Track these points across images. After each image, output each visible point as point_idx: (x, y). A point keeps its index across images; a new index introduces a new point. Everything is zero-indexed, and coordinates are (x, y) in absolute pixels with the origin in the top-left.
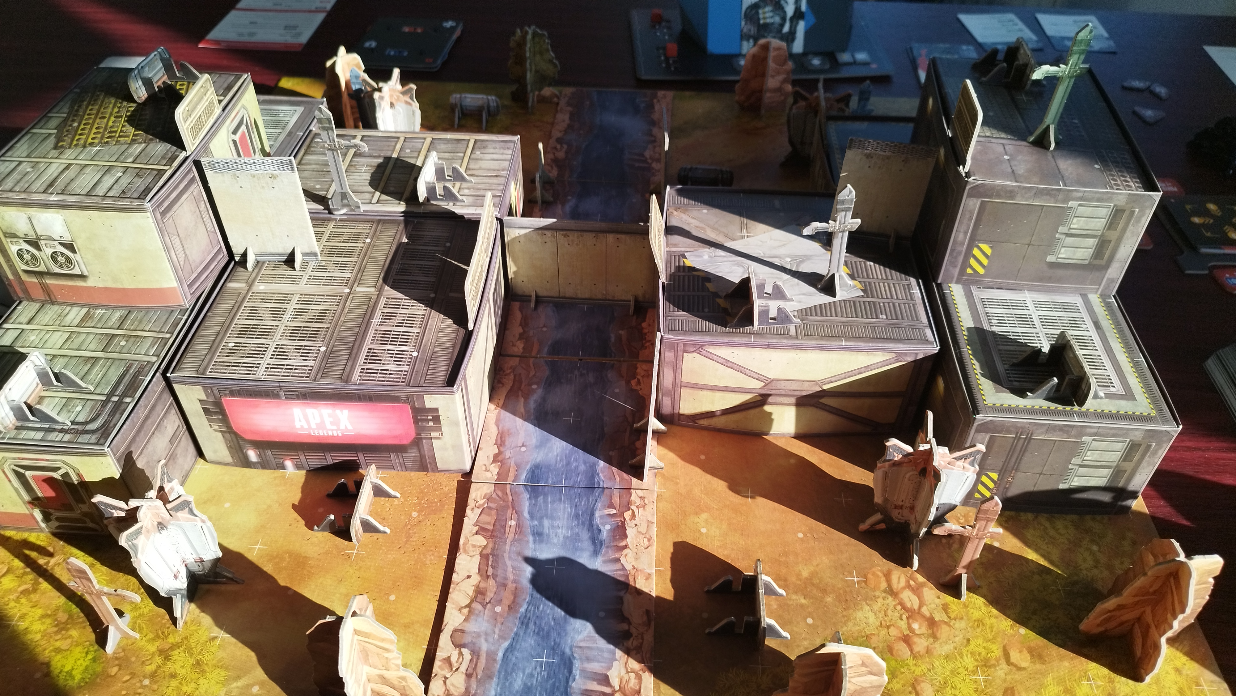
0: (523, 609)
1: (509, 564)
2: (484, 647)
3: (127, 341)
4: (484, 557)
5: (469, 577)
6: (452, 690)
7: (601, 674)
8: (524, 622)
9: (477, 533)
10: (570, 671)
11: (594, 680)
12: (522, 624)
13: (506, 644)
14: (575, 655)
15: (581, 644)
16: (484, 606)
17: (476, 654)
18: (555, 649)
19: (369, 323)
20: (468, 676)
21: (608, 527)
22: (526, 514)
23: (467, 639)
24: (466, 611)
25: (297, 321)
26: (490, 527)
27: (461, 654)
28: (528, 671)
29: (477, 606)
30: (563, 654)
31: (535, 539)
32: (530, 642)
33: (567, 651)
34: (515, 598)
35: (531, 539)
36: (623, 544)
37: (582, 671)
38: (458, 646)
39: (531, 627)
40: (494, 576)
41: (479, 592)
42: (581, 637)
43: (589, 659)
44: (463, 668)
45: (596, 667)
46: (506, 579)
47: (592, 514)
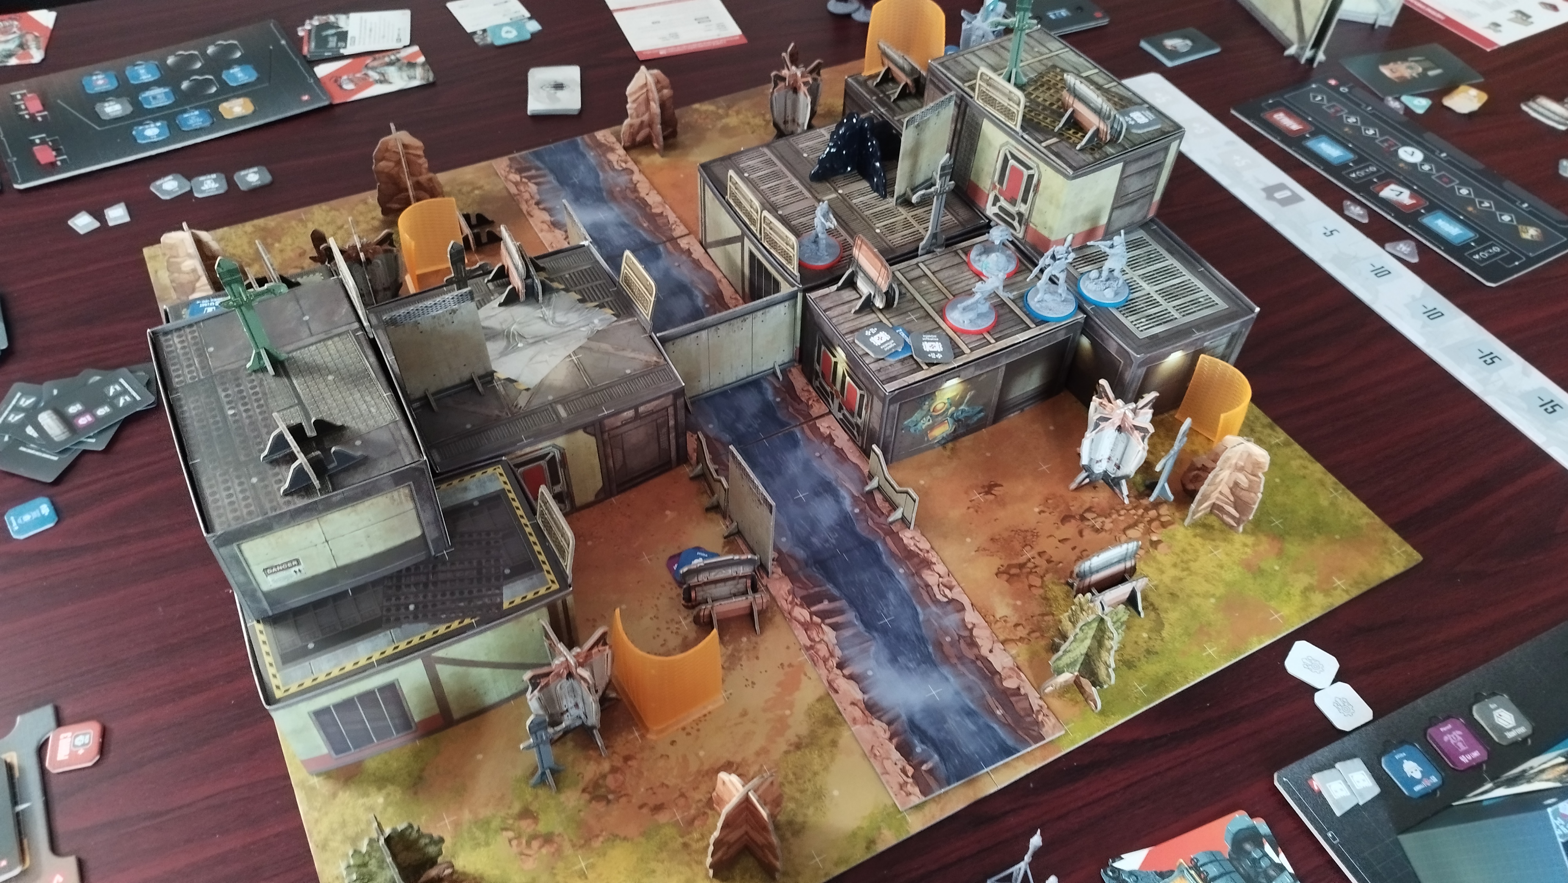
0: (931, 649)
1: (971, 677)
2: (934, 609)
6: (929, 572)
7: (841, 629)
8: (922, 640)
9: (1018, 688)
10: (862, 621)
11: (842, 624)
12: (922, 637)
13: (921, 618)
14: (867, 634)
15: (869, 643)
16: (960, 636)
17: (936, 602)
18: (884, 631)
20: (927, 585)
21: (918, 750)
22: (996, 726)
23: (950, 608)
24: (970, 626)
26: (1013, 699)
27: (946, 596)
28: (891, 608)
30: (877, 630)
31: (969, 708)
32: (906, 626)
33: (876, 634)
34: (943, 652)
35: (972, 706)
36: (895, 741)
37: (855, 625)
38: (951, 601)
39: (914, 638)
40: (973, 662)
41: (972, 643)
42: (873, 649)
43: (855, 635)
44: (935, 589)
45: (847, 633)
46: (963, 664)
47: (940, 755)
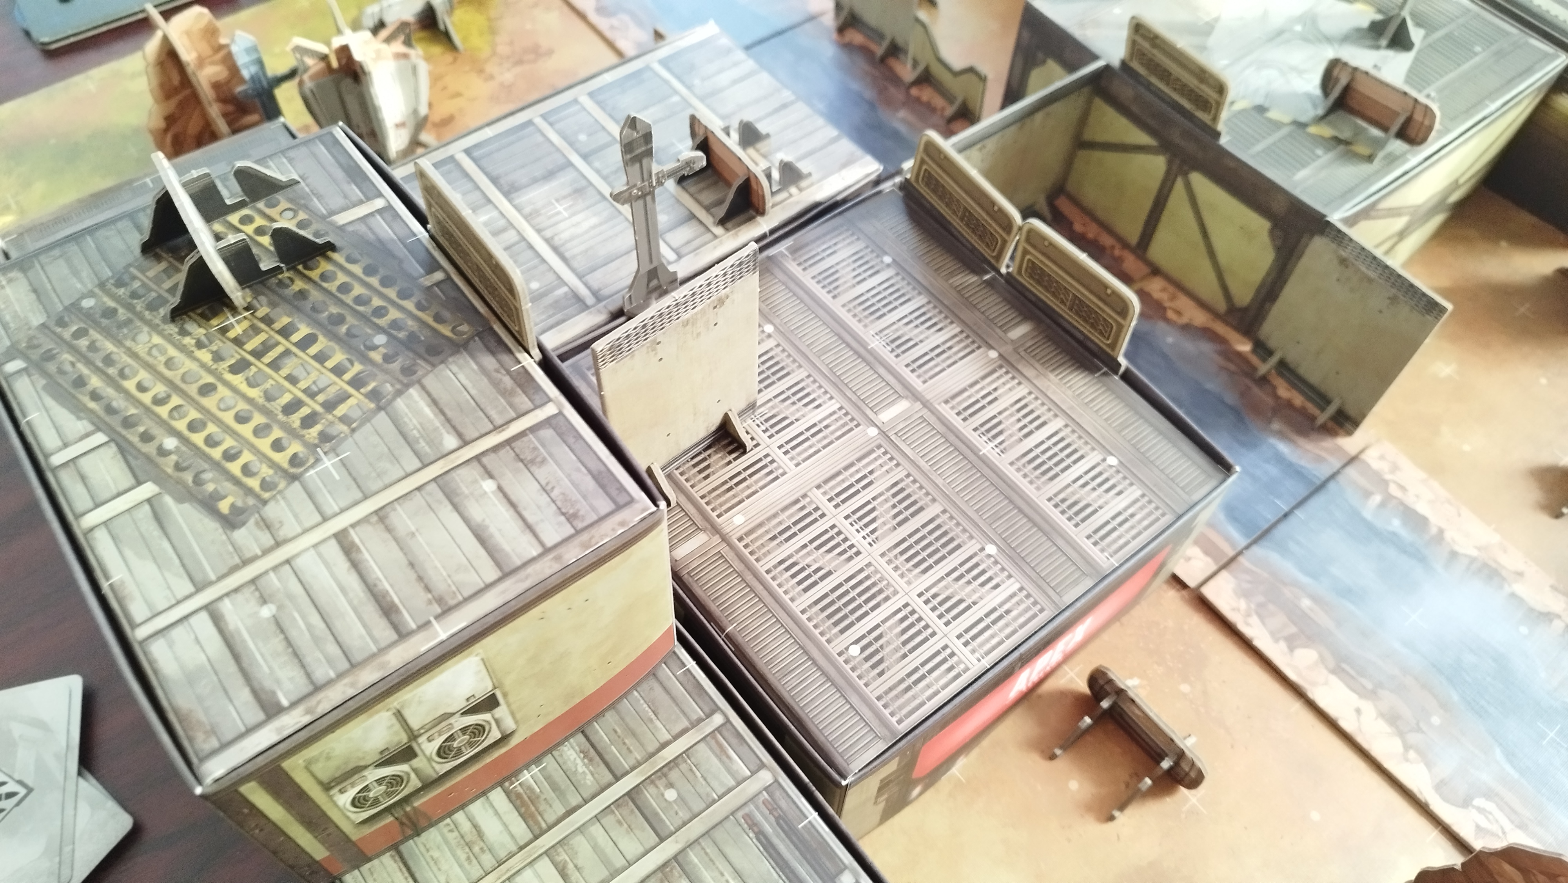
0: (1455, 697)
2: (1486, 778)
3: (671, 785)
4: (1337, 671)
5: (1358, 711)
8: (1476, 710)
9: (1291, 649)
12: (1477, 714)
13: (1498, 753)
16: (1419, 730)
17: (1489, 794)
18: (1542, 712)
19: (984, 460)
21: (1396, 522)
22: (1303, 579)
23: (1460, 787)
24: (1412, 754)
25: (884, 535)
26: (1293, 629)
27: (1480, 810)
29: (1414, 738)
30: (1554, 710)
33: (1553, 702)
34: (1431, 692)
36: (1434, 531)
38: (1464, 803)
40: (1378, 685)
41: (1392, 719)
47: (1364, 520)
